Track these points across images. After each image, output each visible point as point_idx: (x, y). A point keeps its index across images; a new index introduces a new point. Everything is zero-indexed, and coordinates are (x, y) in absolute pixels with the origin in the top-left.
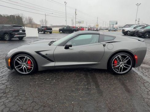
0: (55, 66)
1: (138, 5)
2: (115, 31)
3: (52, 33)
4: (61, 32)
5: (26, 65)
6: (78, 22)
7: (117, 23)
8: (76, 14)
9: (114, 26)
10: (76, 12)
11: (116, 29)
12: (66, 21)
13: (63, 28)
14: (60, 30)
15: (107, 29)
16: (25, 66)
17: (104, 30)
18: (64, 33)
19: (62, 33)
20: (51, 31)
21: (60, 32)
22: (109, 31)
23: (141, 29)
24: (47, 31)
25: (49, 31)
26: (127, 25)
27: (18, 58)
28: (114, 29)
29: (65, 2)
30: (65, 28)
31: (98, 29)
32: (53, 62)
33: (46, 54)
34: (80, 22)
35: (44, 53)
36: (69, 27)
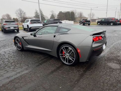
3: (90, 25)
4: (99, 24)
12: (106, 13)
14: (98, 22)
24: (86, 23)
25: (87, 23)
30: (103, 20)
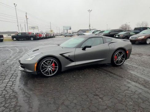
0: (75, 66)
1: (90, 11)
2: (71, 36)
3: (4, 41)
4: (15, 39)
5: (51, 67)
6: (32, 28)
7: (70, 29)
8: (27, 19)
9: (68, 32)
10: (26, 16)
11: (72, 34)
13: (17, 35)
14: (13, 37)
15: (62, 35)
16: (50, 69)
17: (59, 36)
18: (18, 40)
19: (16, 41)
20: (2, 38)
21: (13, 39)
22: (65, 36)
23: (99, 33)
26: (80, 30)
27: (44, 61)
28: (70, 35)
29: (14, 4)
30: (20, 34)
31: (55, 35)
32: (74, 62)
33: (69, 56)
34: (33, 28)
35: (66, 55)
36: (25, 33)
